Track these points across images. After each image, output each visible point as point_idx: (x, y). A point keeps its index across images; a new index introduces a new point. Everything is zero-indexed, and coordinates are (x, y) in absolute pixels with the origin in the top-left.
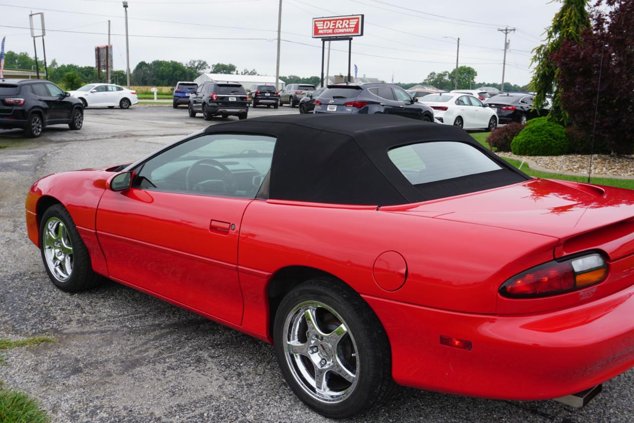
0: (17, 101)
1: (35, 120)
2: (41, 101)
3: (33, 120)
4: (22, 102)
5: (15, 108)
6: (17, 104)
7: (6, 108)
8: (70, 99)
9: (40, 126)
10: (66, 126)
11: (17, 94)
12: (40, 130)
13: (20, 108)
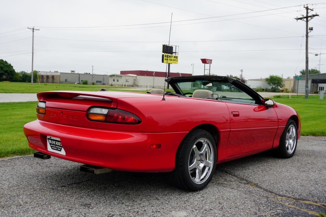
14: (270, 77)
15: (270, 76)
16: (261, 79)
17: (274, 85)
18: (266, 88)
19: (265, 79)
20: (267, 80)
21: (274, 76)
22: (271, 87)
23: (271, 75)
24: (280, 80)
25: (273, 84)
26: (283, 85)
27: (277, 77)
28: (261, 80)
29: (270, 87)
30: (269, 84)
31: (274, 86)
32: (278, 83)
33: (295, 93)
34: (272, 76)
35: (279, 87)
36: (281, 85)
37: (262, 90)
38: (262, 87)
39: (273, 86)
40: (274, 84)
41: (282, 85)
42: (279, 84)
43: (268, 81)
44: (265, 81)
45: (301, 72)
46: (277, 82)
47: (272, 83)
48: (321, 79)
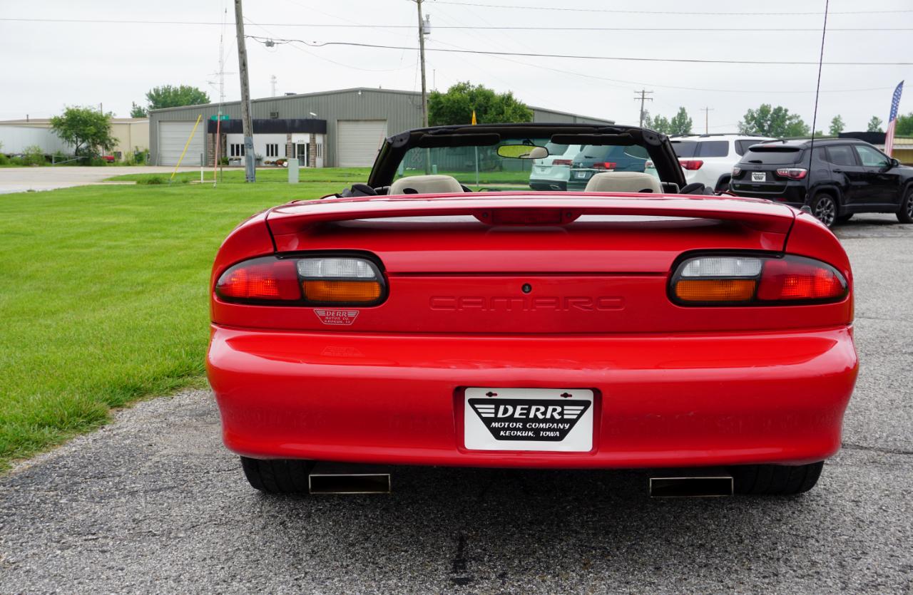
0: (795, 174)
1: (823, 204)
2: (839, 172)
3: (819, 203)
4: (801, 175)
5: (790, 184)
6: (793, 177)
7: (777, 183)
8: (900, 170)
9: (833, 214)
10: (893, 216)
11: (795, 163)
12: (831, 220)
13: (798, 184)
14: (66, 114)
15: (66, 111)
16: (28, 120)
17: (83, 141)
18: (57, 151)
19: (51, 120)
20: (57, 123)
21: (81, 109)
22: (75, 146)
23: (71, 108)
24: (102, 122)
25: (79, 139)
26: (113, 141)
27: (90, 114)
28: (27, 123)
29: (70, 150)
30: (66, 137)
31: (84, 145)
32: (95, 134)
33: (158, 165)
34: (73, 110)
35: (100, 148)
36: (107, 142)
37: (44, 159)
38: (41, 148)
39: (79, 144)
40: (84, 137)
41: (110, 141)
42: (99, 137)
43: (63, 127)
44: (52, 126)
45: (151, 97)
46: (92, 129)
47: (78, 136)
48: (233, 118)
